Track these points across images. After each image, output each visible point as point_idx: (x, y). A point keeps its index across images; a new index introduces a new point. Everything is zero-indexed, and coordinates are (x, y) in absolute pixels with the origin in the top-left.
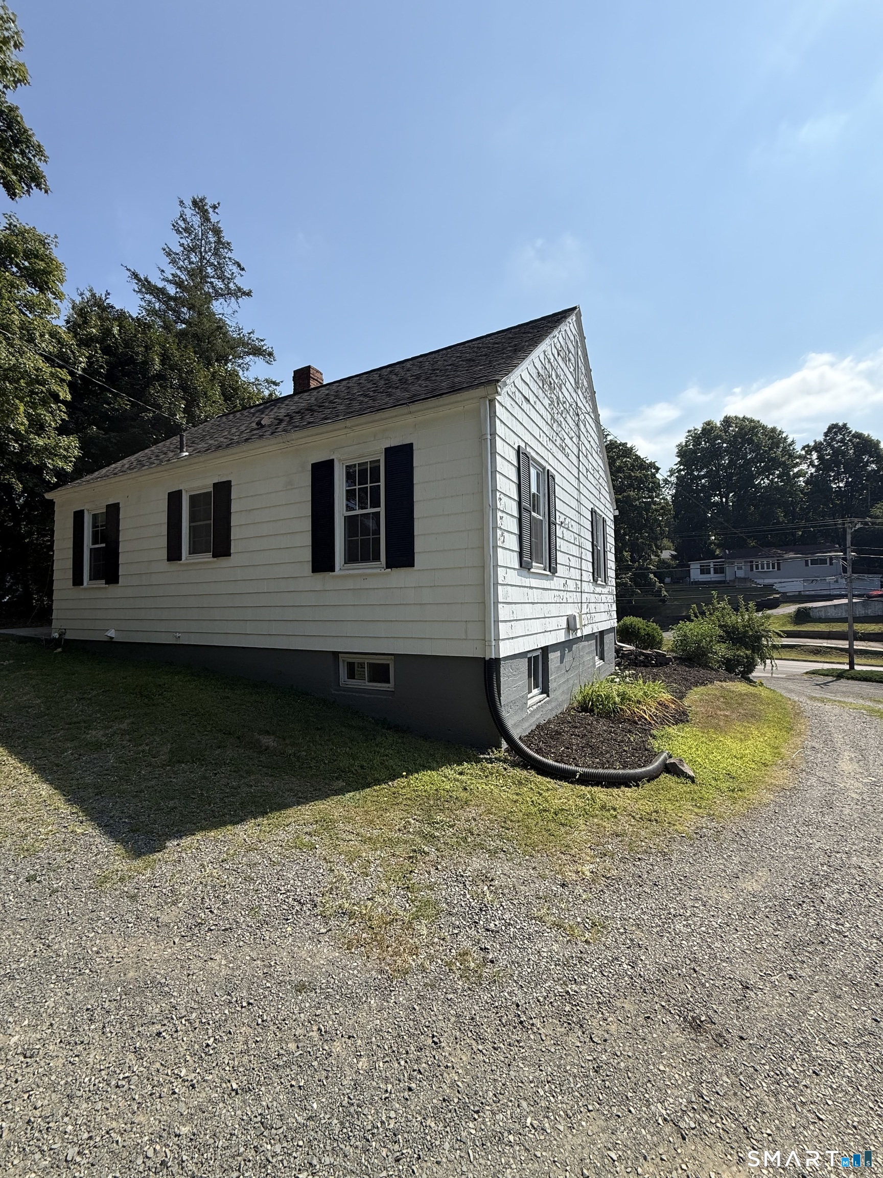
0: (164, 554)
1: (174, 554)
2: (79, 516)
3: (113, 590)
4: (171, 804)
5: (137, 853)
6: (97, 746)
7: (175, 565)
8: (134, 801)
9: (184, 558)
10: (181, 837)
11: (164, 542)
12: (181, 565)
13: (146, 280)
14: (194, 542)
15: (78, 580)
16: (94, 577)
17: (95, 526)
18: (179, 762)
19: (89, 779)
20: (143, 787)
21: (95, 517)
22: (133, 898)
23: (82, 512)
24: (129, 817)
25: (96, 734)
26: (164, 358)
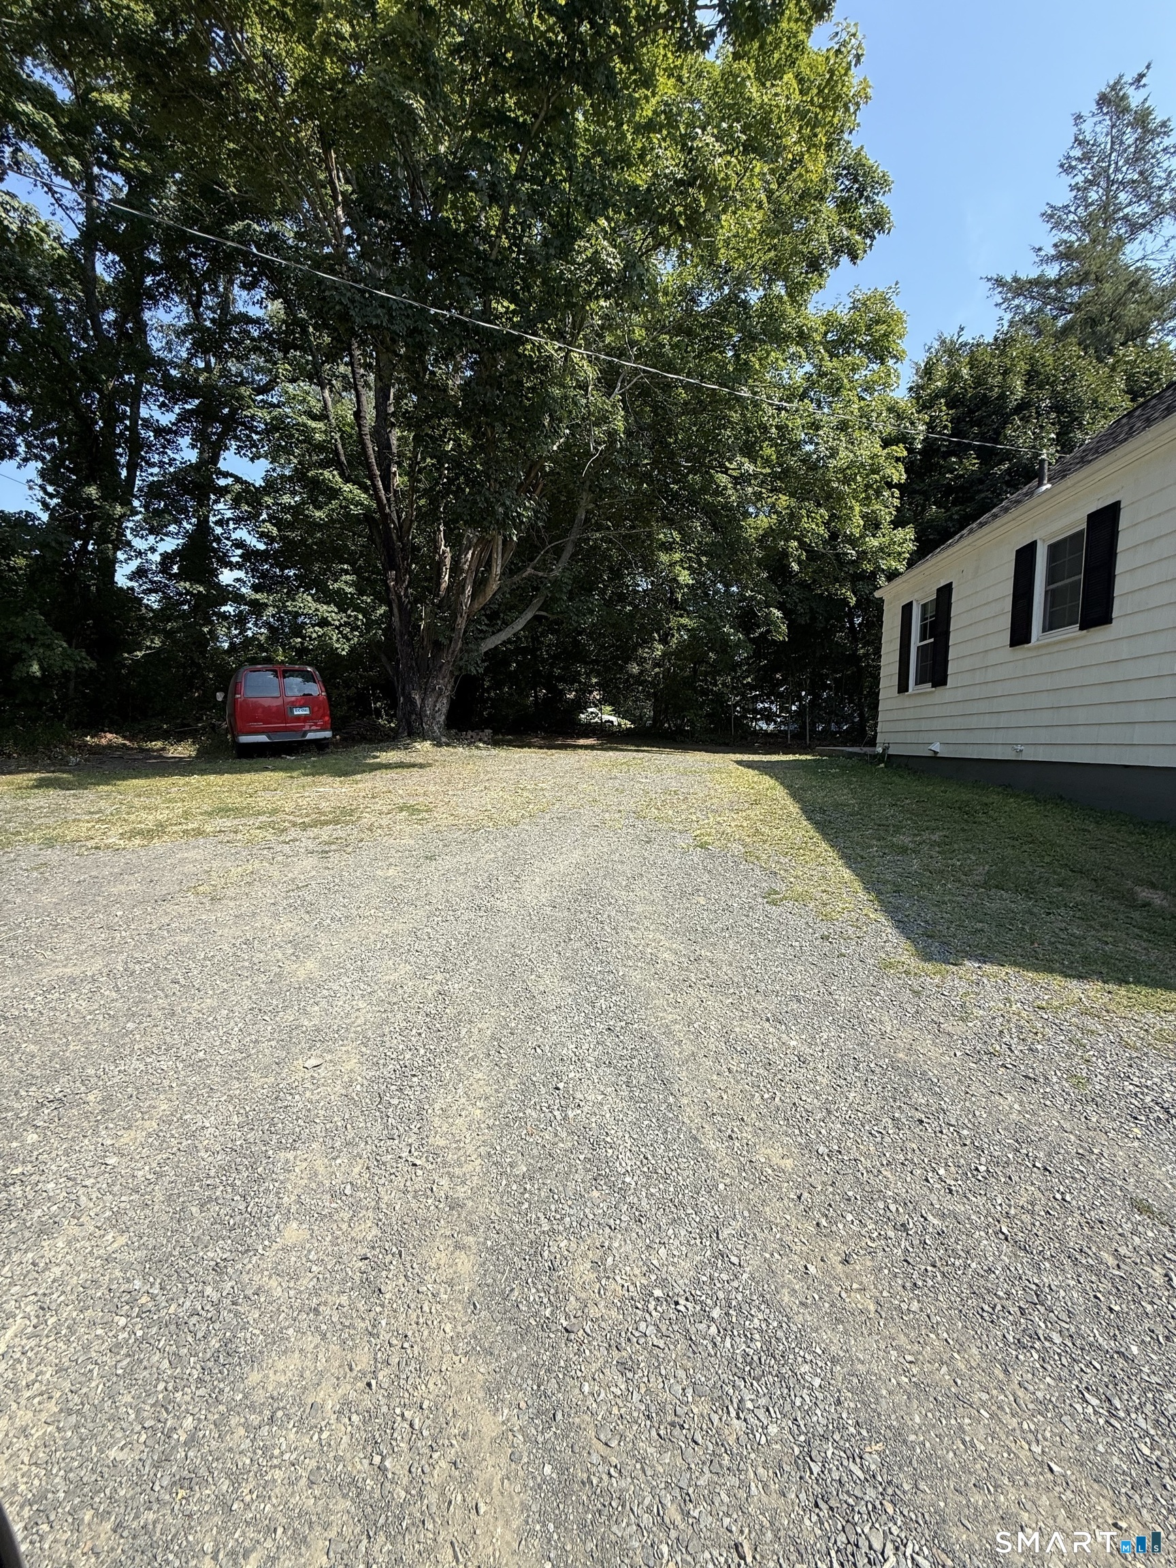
0: (1006, 637)
1: (1020, 635)
2: (907, 609)
3: (941, 694)
4: (979, 926)
5: (927, 957)
6: (904, 850)
7: (1022, 651)
8: (934, 909)
9: (1034, 638)
10: (985, 962)
11: (1006, 621)
12: (1029, 649)
13: (1016, 280)
14: (1051, 613)
15: (903, 687)
16: (920, 681)
17: (923, 618)
18: (997, 887)
19: (889, 877)
20: (946, 899)
21: (924, 606)
22: (917, 994)
23: (911, 604)
24: (926, 922)
25: (904, 839)
26: (1031, 376)
